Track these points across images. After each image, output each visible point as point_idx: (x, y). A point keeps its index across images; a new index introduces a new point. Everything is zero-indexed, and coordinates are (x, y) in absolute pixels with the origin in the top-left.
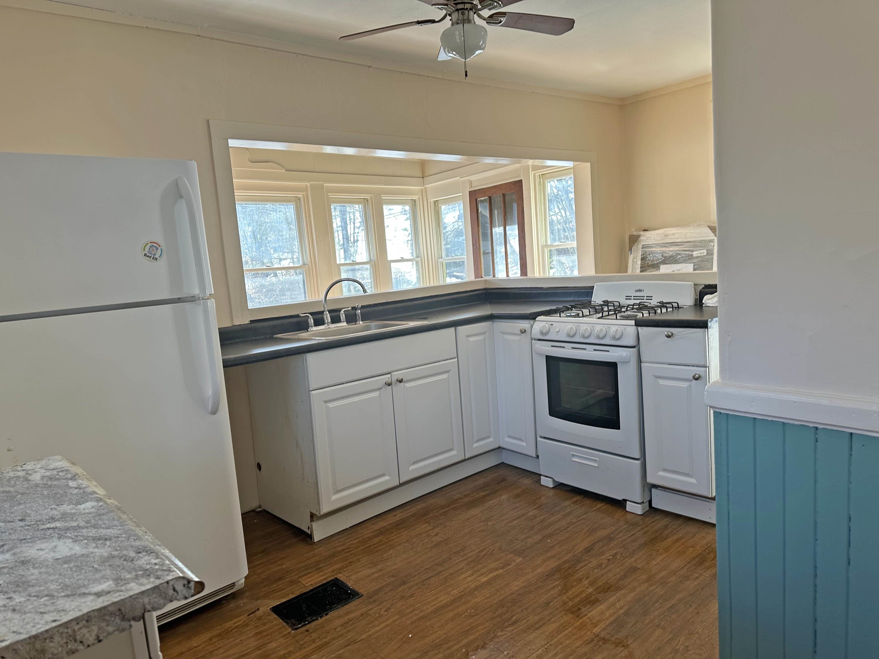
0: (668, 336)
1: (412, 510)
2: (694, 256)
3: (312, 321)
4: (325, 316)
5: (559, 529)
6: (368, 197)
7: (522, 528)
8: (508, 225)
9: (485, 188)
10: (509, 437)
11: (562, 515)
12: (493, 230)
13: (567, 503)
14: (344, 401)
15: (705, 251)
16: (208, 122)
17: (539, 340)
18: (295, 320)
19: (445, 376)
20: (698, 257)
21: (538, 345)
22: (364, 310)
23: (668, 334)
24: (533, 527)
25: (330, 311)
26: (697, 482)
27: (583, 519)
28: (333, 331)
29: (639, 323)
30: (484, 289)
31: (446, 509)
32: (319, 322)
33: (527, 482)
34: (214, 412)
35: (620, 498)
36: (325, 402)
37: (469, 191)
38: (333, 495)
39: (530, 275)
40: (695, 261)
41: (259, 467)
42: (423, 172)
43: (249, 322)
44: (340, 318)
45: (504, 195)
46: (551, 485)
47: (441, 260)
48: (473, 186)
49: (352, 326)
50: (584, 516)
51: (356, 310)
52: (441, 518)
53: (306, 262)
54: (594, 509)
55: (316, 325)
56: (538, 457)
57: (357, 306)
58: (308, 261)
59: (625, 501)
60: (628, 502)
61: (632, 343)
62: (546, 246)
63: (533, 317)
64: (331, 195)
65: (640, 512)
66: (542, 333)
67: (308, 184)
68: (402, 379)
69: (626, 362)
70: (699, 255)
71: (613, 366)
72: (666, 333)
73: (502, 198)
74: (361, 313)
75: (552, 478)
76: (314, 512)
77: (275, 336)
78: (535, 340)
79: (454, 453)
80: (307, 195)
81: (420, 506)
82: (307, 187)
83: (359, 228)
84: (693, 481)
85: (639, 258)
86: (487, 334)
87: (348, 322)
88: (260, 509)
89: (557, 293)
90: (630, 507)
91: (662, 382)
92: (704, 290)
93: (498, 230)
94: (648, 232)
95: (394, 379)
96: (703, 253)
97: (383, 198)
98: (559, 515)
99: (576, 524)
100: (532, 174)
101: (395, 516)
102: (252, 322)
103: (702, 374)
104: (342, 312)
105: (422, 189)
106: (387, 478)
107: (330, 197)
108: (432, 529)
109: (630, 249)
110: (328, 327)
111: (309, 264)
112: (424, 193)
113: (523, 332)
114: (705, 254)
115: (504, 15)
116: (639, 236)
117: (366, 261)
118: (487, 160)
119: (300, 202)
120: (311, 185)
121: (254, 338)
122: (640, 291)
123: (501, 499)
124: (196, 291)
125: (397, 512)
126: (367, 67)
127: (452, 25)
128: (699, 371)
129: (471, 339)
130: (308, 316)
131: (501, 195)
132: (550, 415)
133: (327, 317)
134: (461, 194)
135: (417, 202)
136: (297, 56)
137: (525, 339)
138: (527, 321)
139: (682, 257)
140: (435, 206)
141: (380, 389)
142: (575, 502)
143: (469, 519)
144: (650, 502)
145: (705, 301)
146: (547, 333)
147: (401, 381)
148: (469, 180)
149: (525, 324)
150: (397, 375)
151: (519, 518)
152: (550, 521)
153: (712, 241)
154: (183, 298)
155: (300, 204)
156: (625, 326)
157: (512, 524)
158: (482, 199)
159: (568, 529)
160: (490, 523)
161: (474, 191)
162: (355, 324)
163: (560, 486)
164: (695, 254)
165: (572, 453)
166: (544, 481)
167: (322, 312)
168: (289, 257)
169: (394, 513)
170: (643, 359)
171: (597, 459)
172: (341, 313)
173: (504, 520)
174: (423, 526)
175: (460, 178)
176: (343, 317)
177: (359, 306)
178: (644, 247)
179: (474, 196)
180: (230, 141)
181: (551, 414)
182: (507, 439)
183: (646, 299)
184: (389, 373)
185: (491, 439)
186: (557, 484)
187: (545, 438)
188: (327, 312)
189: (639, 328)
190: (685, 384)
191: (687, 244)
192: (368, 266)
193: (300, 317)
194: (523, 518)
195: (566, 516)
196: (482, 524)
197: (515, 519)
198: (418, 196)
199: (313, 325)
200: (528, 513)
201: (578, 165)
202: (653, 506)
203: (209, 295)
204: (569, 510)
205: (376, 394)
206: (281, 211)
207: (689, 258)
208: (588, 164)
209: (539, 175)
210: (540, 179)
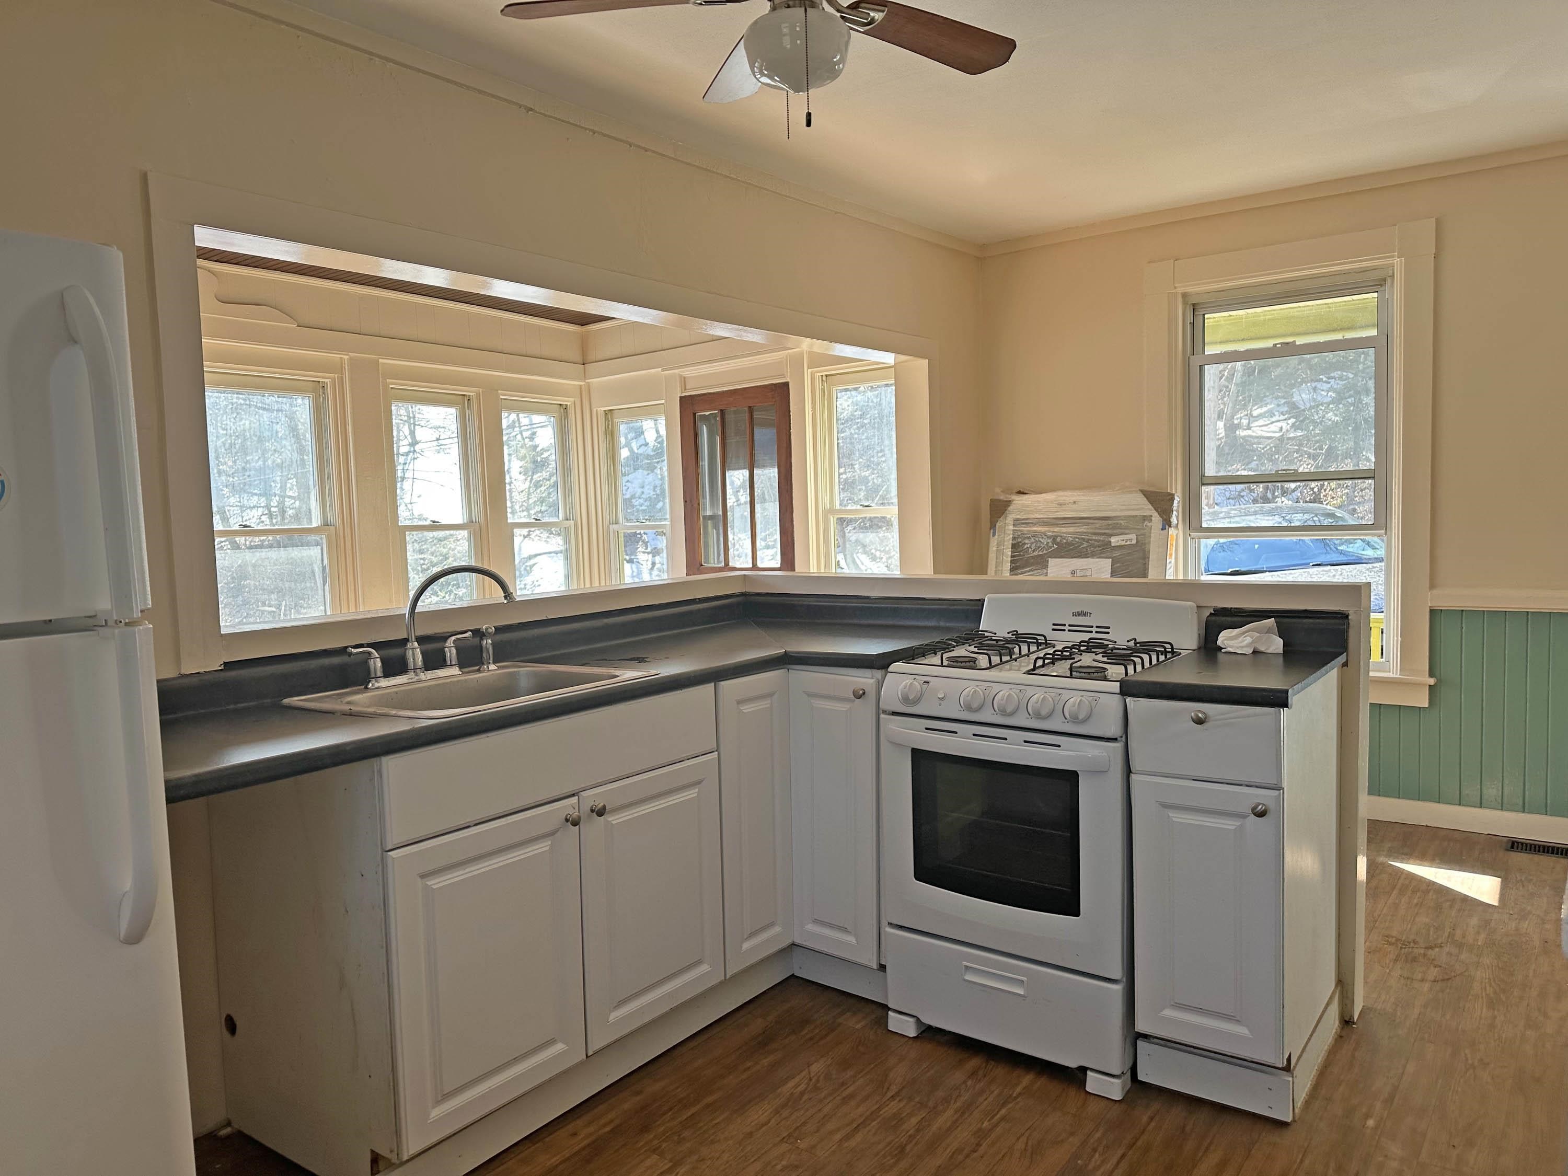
0: (1199, 722)
1: (611, 1116)
2: (1113, 545)
3: (379, 664)
4: (409, 653)
5: (959, 1151)
6: (470, 392)
7: (878, 1154)
8: (758, 467)
9: (714, 393)
10: (816, 921)
11: (956, 1112)
12: (728, 474)
13: (958, 1076)
14: (468, 870)
15: (1133, 537)
16: (144, 177)
17: (894, 714)
18: (336, 660)
19: (692, 793)
20: (1121, 547)
21: (893, 726)
22: (499, 637)
23: (1198, 716)
24: (902, 1149)
25: (421, 640)
26: (1250, 1031)
27: (1003, 1119)
28: (429, 687)
29: (1128, 689)
30: (743, 594)
31: (693, 1110)
32: (395, 667)
33: (855, 1023)
34: (135, 938)
35: (1072, 1063)
36: (423, 876)
37: (681, 398)
38: (434, 1107)
39: (799, 568)
40: (1117, 554)
41: (231, 1025)
42: (584, 350)
43: (222, 667)
44: (444, 656)
45: (751, 410)
46: (912, 1033)
47: (615, 526)
48: (687, 387)
49: (473, 677)
50: (1003, 1111)
51: (481, 639)
52: (686, 1134)
53: (331, 520)
54: (1019, 1089)
55: (387, 674)
56: (882, 968)
57: (487, 629)
58: (334, 517)
59: (1083, 1070)
60: (1089, 1073)
61: (1114, 729)
62: (832, 511)
63: (882, 663)
64: (393, 384)
65: (1117, 1096)
66: (906, 700)
67: (346, 357)
68: (604, 807)
69: (1099, 772)
70: (1123, 543)
71: (1070, 778)
72: (1192, 714)
73: (747, 415)
74: (493, 644)
75: (914, 1016)
76: (383, 1151)
77: (286, 701)
78: (885, 712)
79: (704, 968)
80: (342, 377)
81: (628, 1103)
82: (342, 364)
83: (407, 455)
84: (1242, 1030)
85: (1009, 542)
86: (775, 696)
87: (461, 666)
88: (228, 1130)
89: (901, 609)
90: (1094, 1083)
91: (1178, 817)
92: (1213, 618)
93: (737, 477)
94: (1026, 496)
95: (586, 807)
96: (1131, 540)
97: (502, 397)
98: (950, 1112)
99: (993, 1136)
100: (808, 373)
101: (575, 1134)
102: (228, 665)
103: (1271, 805)
104: (450, 642)
105: (581, 386)
106: (559, 1047)
107: (391, 386)
108: (670, 1168)
109: (993, 526)
110: (417, 678)
111: (338, 523)
112: (585, 394)
113: (860, 695)
114: (1134, 542)
115: (882, 8)
116: (1008, 503)
117: (462, 523)
118: (749, 335)
119: (324, 393)
120: (351, 359)
121: (232, 707)
122: (1084, 614)
123: (812, 1074)
124: (103, 604)
125: (579, 1122)
126: (522, 109)
127: (774, 9)
128: (1264, 797)
129: (747, 708)
130: (370, 653)
131: (746, 409)
132: (916, 879)
133: (415, 654)
134: (663, 401)
135: (571, 411)
136: (372, 59)
137: (865, 709)
138: (868, 672)
139: (1092, 545)
140: (606, 419)
141: (552, 834)
142: (973, 1074)
143: (751, 1134)
144: (1134, 1070)
145: (1223, 641)
146: (916, 702)
147: (601, 813)
148: (681, 376)
149: (864, 679)
150: (592, 797)
151: (864, 1124)
152: (934, 1128)
153: (1149, 518)
154: (56, 620)
155: (324, 399)
156: (1093, 694)
157: (852, 1143)
158: (707, 413)
159: (982, 1150)
160: (803, 1144)
161: (690, 396)
162: (479, 671)
163: (929, 1033)
164: (1114, 541)
165: (965, 963)
166: (896, 1023)
167: (405, 641)
168: (263, 505)
169: (570, 1127)
170: (1135, 764)
171: (1024, 979)
172: (447, 644)
173: (831, 1133)
174: (648, 1162)
175: (663, 370)
176: (451, 652)
177: (490, 630)
178: (1017, 522)
179: (690, 405)
180: (197, 229)
181: (918, 877)
182: (810, 927)
183: (1097, 632)
184: (573, 795)
185: (777, 929)
186: (923, 1029)
187: (901, 927)
188: (416, 644)
189: (1128, 700)
190: (1230, 824)
191: (1100, 522)
192: (464, 533)
193: (350, 654)
194: (874, 1123)
195: (963, 1113)
196: (784, 1147)
197: (857, 1129)
198: (572, 399)
199: (379, 673)
200: (879, 1109)
201: (906, 361)
202: (1141, 1077)
203: (142, 611)
204: (966, 1097)
205: (543, 847)
206: (282, 411)
207: (1102, 549)
208: (925, 362)
209: (822, 376)
210: (823, 385)
